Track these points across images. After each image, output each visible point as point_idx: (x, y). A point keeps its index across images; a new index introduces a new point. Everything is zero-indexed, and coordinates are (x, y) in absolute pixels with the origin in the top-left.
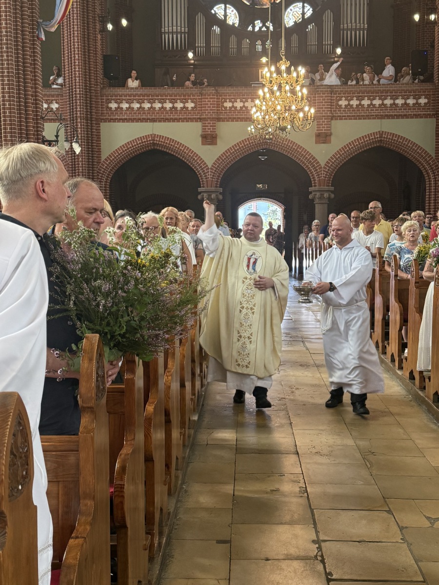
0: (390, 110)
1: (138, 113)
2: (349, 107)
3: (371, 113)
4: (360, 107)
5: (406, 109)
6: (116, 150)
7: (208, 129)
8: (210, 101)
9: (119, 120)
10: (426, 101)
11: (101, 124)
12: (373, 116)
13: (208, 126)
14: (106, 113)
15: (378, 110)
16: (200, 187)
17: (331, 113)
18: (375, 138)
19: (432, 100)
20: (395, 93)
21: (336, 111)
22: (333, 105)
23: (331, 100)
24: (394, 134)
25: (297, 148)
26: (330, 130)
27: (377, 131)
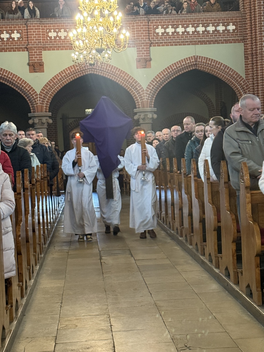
0: (202, 36)
2: (165, 34)
3: (186, 39)
4: (175, 34)
5: (216, 36)
7: (35, 57)
8: (35, 32)
10: (234, 27)
12: (188, 42)
13: (34, 55)
15: (192, 37)
16: (31, 112)
17: (149, 40)
18: (191, 62)
19: (240, 27)
20: (206, 21)
21: (153, 38)
22: (151, 33)
23: (149, 28)
24: (207, 58)
25: (120, 73)
26: (150, 56)
27: (192, 56)
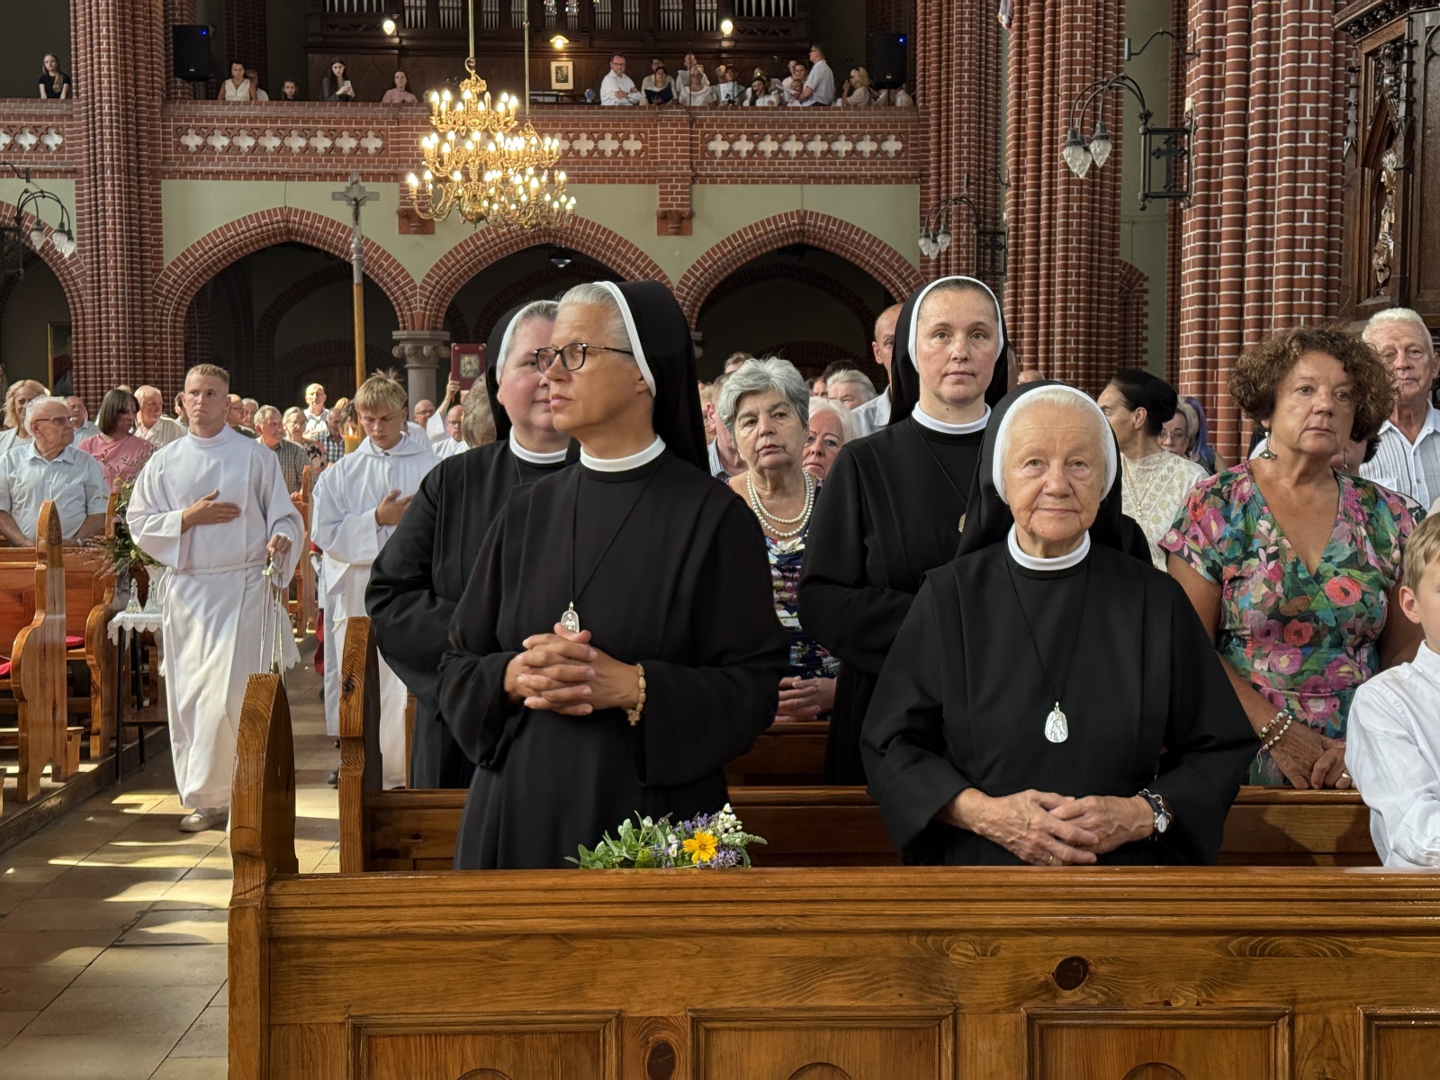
0: (820, 164)
1: (251, 160)
2: (731, 155)
3: (779, 170)
4: (756, 156)
5: (855, 164)
6: (199, 242)
9: (206, 175)
10: (899, 146)
11: (163, 181)
12: (785, 176)
14: (176, 159)
15: (794, 164)
16: (398, 329)
17: (692, 168)
18: (789, 226)
19: (912, 145)
20: (831, 127)
21: (701, 164)
22: (697, 151)
23: (691, 139)
24: (829, 218)
25: (618, 244)
26: (689, 206)
27: (794, 210)
